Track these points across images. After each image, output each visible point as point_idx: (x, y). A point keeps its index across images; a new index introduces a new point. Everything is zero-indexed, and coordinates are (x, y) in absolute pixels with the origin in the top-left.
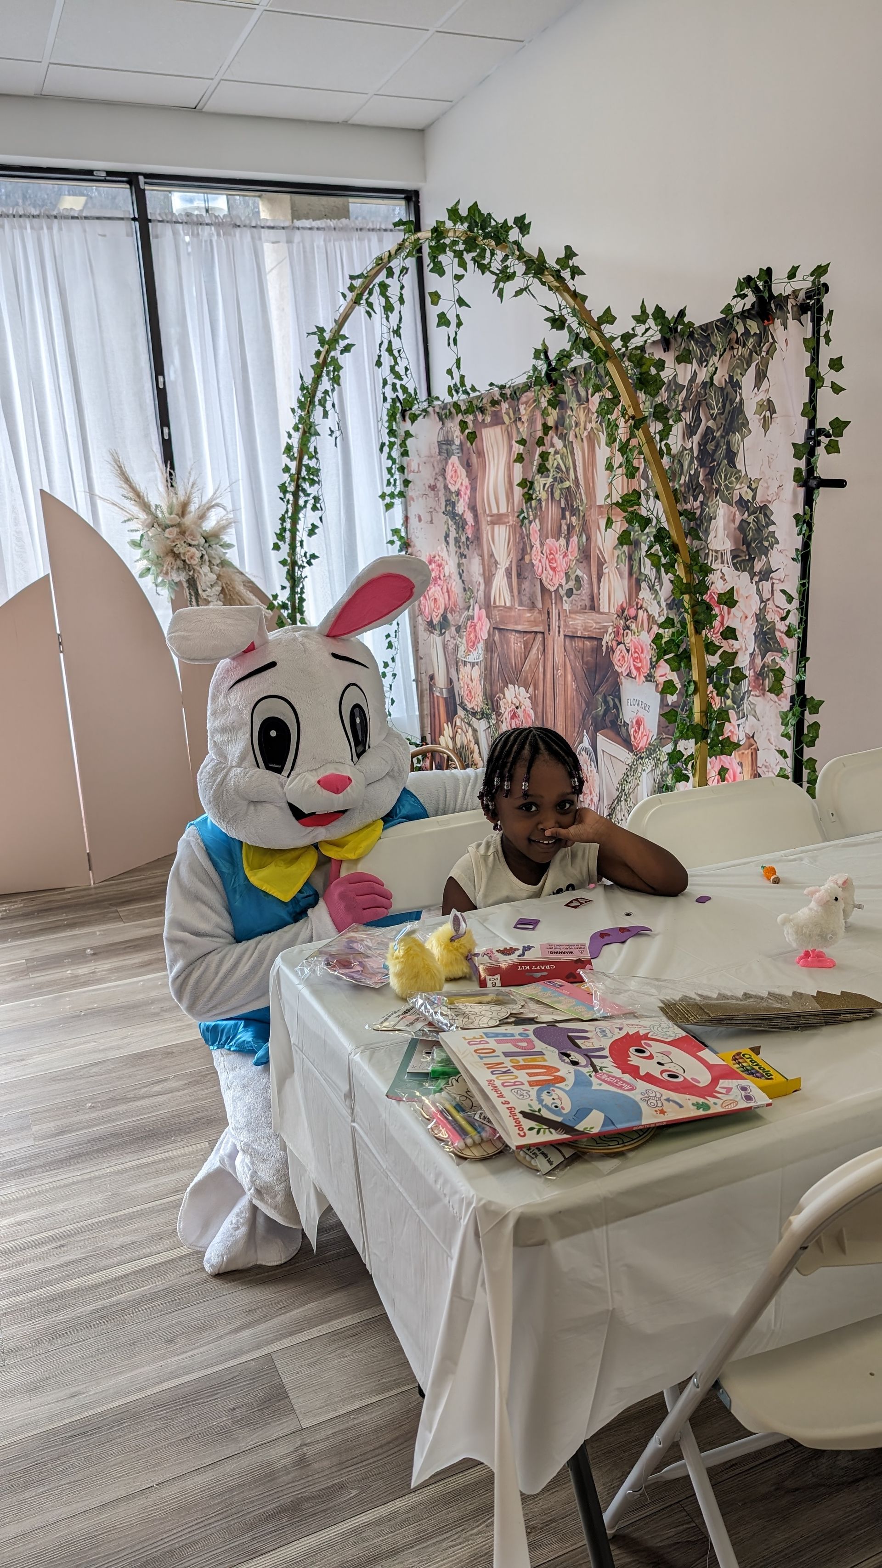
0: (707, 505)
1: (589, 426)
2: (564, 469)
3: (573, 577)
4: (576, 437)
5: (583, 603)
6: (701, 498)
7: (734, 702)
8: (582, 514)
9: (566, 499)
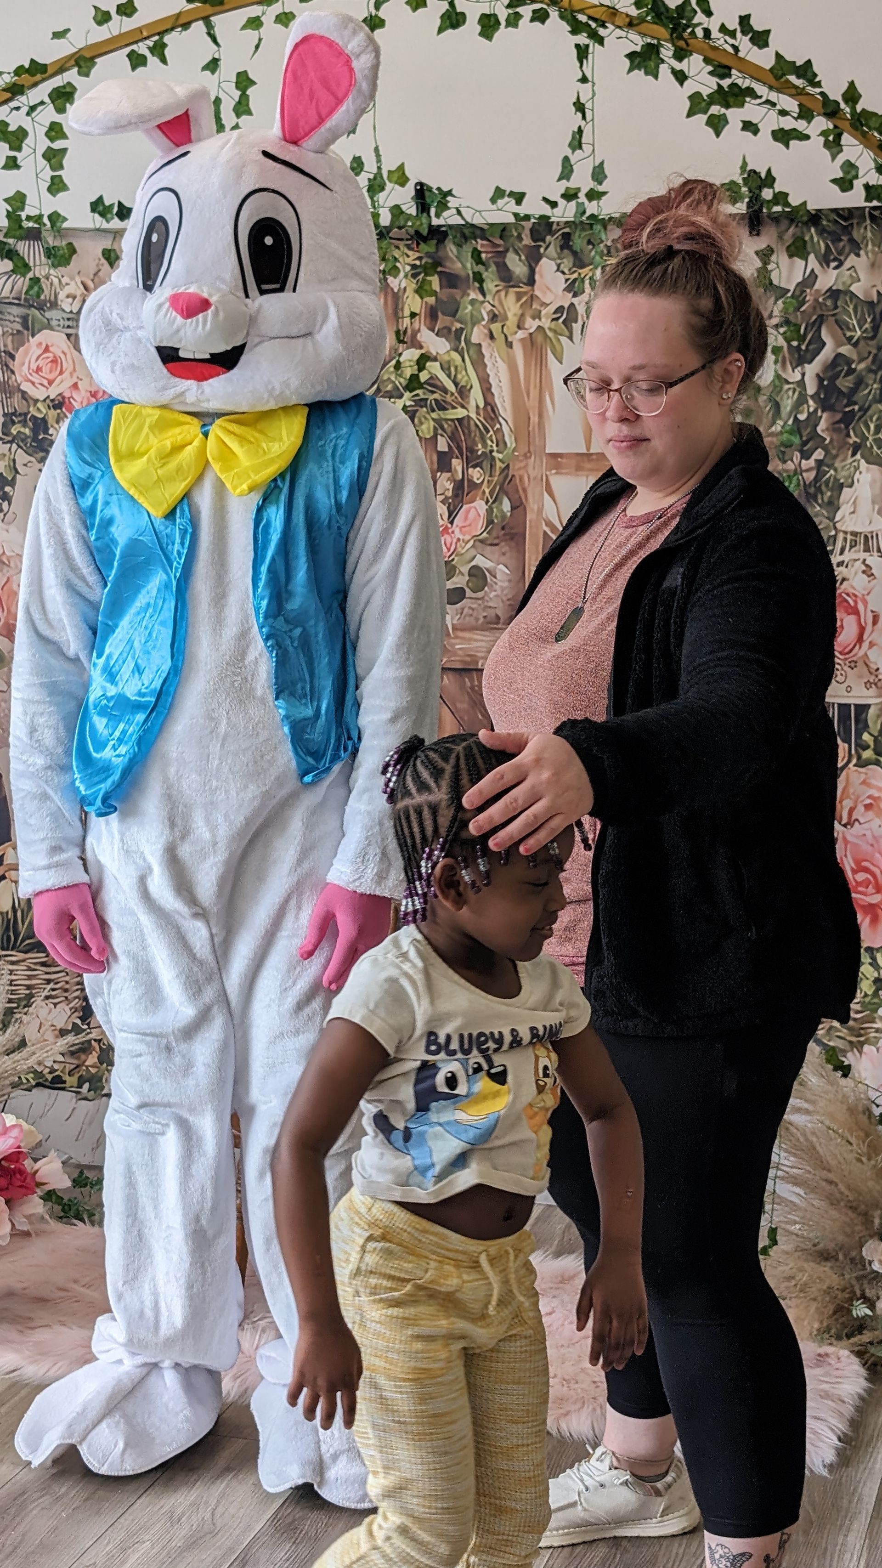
0: (831, 466)
1: (532, 325)
2: (451, 387)
3: (465, 569)
4: (492, 337)
5: (491, 613)
6: (819, 454)
7: (877, 753)
8: (499, 465)
9: (453, 437)
